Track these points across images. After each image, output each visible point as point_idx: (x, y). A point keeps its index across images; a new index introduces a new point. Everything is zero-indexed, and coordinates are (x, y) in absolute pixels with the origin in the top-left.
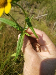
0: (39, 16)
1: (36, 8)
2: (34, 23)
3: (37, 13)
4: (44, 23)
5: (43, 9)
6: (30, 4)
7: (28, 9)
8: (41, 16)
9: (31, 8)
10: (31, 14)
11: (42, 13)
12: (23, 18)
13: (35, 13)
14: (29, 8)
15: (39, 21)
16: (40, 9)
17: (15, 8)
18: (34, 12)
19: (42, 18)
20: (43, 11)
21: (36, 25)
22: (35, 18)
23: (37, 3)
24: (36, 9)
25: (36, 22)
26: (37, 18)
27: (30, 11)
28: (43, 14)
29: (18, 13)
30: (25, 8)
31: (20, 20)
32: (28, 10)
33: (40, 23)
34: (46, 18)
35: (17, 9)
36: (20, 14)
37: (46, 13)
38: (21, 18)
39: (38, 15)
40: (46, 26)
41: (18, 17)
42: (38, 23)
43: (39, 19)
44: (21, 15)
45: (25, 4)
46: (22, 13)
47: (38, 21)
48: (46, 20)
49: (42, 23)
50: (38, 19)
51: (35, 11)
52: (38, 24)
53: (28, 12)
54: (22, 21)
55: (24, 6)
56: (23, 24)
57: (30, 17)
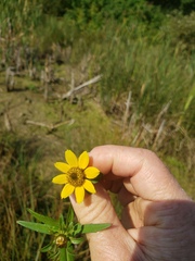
0: (76, 86)
1: (60, 62)
2: (63, 112)
3: (68, 79)
4: (96, 107)
5: (83, 64)
6: (36, 51)
7: (34, 70)
8: (81, 86)
9: (42, 64)
10: (46, 85)
11: (83, 76)
12: (22, 103)
13: (62, 79)
14: (39, 67)
15: (79, 102)
18: (57, 75)
19: (86, 91)
20: (86, 68)
21: (70, 119)
22: (64, 96)
23: (62, 46)
24: (62, 66)
25: (70, 110)
26: (69, 94)
27: (44, 76)
28: (87, 80)
30: (23, 68)
31: (11, 112)
32: (34, 75)
33: (85, 109)
34: (100, 89)
36: (9, 90)
37: (96, 74)
39: (72, 86)
40: (104, 115)
41: (3, 103)
42: (77, 111)
43: (77, 96)
44: (12, 94)
45: (22, 56)
46: (16, 87)
47: (74, 103)
48: (99, 95)
49: (90, 107)
50: (76, 99)
51: (59, 71)
52: (78, 115)
53: (36, 79)
54: (21, 114)
55: (19, 65)
56: (25, 124)
57: (45, 96)
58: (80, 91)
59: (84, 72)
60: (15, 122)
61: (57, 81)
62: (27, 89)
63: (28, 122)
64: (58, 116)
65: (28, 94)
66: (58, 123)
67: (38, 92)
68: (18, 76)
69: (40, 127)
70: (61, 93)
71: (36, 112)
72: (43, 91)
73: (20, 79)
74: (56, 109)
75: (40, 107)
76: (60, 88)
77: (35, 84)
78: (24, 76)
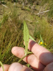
0: (41, 12)
2: (35, 19)
3: (39, 10)
4: (45, 19)
5: (45, 6)
7: (30, 5)
8: (42, 12)
9: (33, 4)
10: (32, 10)
11: (44, 9)
12: (25, 14)
13: (37, 9)
16: (42, 6)
17: (18, 4)
18: (36, 8)
20: (45, 7)
21: (37, 21)
22: (37, 14)
24: (38, 6)
25: (37, 18)
26: (38, 14)
27: (32, 7)
28: (45, 11)
29: (20, 9)
30: (27, 4)
31: (21, 15)
32: (29, 7)
34: (48, 14)
35: (19, 5)
36: (22, 9)
37: (48, 10)
38: (22, 14)
40: (47, 22)
41: (20, 12)
43: (40, 15)
44: (23, 11)
46: (24, 9)
47: (39, 17)
48: (47, 16)
49: (43, 19)
50: (40, 16)
51: (37, 7)
52: (39, 20)
53: (30, 8)
54: (24, 16)
55: (26, 3)
56: (24, 19)
57: (32, 13)
58: (42, 14)
59: (44, 8)
60: (22, 18)
61: (36, 10)
62: (27, 10)
63: (25, 19)
64: (34, 19)
65: (27, 11)
66: (33, 21)
67: (30, 12)
68: (25, 6)
69: (28, 21)
70: (36, 13)
71: (28, 17)
72: (31, 12)
73: (26, 7)
74: (34, 17)
75: (29, 15)
76: (36, 12)
77: (29, 9)
78: (27, 6)
